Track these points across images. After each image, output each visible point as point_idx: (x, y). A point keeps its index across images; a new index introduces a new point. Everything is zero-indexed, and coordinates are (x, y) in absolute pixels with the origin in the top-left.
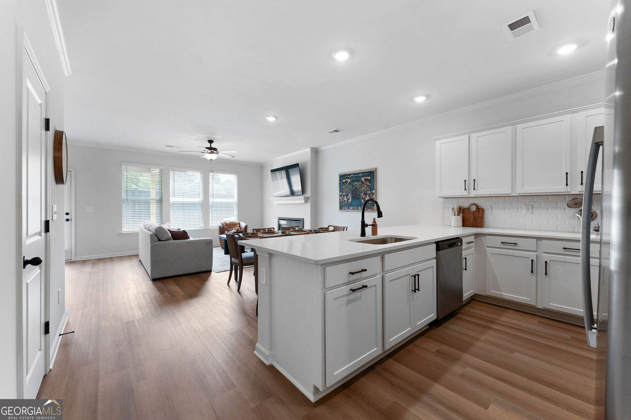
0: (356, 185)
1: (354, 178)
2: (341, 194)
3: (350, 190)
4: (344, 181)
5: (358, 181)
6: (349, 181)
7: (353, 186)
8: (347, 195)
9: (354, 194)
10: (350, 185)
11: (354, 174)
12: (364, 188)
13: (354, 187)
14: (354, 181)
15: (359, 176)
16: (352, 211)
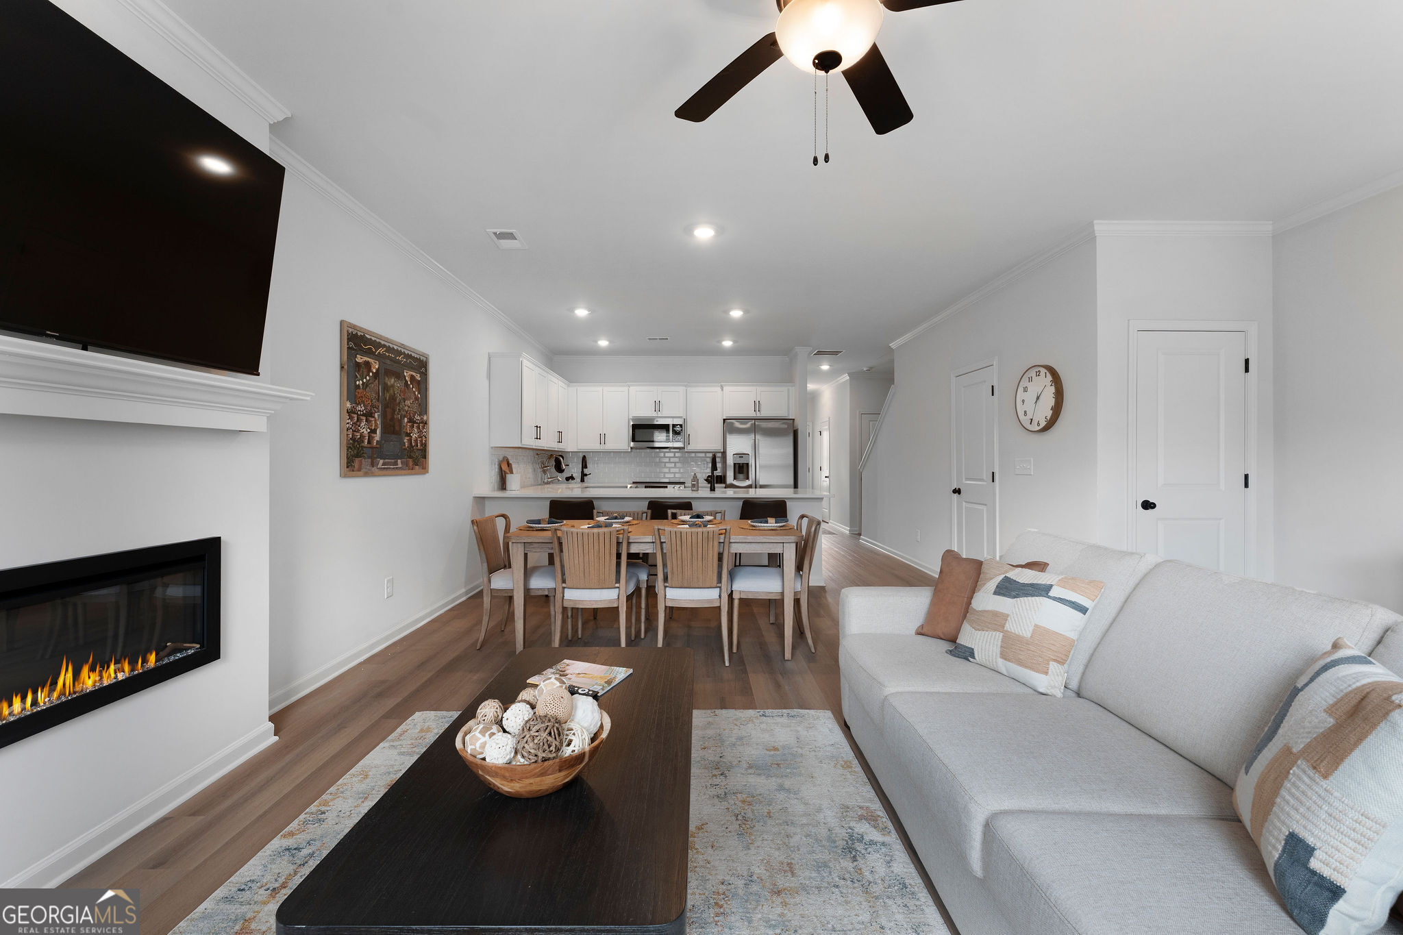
0: (393, 386)
1: (388, 362)
2: (348, 405)
3: (378, 400)
4: (360, 359)
5: (399, 376)
6: (375, 366)
7: (386, 388)
8: (369, 415)
9: (389, 417)
10: (377, 381)
11: (389, 349)
12: (408, 402)
13: (387, 391)
14: (389, 373)
15: (399, 362)
16: (381, 472)
